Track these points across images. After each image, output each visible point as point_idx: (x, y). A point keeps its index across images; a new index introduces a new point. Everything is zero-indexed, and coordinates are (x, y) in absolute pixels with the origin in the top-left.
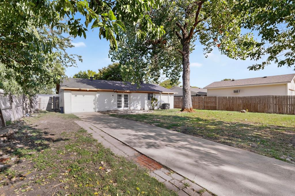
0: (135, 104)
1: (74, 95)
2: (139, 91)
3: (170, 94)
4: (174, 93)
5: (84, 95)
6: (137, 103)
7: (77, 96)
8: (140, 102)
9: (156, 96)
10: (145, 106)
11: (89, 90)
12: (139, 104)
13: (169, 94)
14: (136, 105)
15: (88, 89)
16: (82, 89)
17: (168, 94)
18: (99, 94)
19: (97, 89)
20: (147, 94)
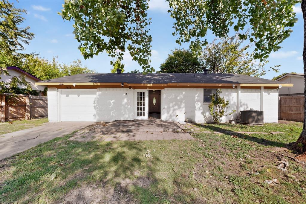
0: (172, 109)
1: (65, 95)
2: (178, 84)
3: (265, 88)
4: (280, 86)
5: (79, 95)
6: (176, 107)
7: (69, 95)
8: (183, 105)
9: (224, 95)
10: (195, 114)
11: (76, 86)
12: (179, 107)
13: (262, 89)
14: (174, 110)
15: (74, 85)
16: (65, 84)
17: (259, 88)
18: (100, 93)
19: (92, 84)
20: (202, 90)
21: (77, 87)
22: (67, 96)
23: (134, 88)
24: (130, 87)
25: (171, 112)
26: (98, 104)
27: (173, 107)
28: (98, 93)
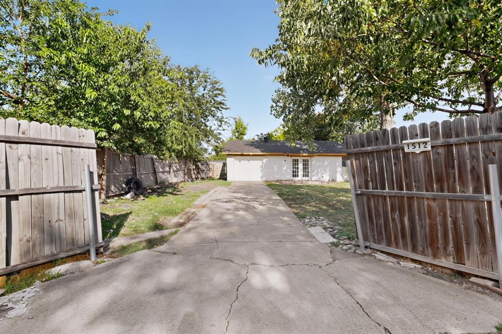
0: (320, 173)
1: (238, 161)
5: (248, 161)
6: (323, 172)
7: (242, 161)
8: (328, 170)
10: (336, 176)
12: (326, 172)
14: (322, 174)
15: (251, 154)
16: (244, 153)
18: (267, 159)
19: (262, 154)
20: (341, 157)
21: (253, 155)
22: (240, 161)
23: (291, 156)
24: (288, 156)
25: (320, 175)
26: (263, 168)
27: (321, 171)
28: (265, 160)
